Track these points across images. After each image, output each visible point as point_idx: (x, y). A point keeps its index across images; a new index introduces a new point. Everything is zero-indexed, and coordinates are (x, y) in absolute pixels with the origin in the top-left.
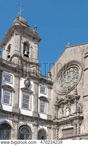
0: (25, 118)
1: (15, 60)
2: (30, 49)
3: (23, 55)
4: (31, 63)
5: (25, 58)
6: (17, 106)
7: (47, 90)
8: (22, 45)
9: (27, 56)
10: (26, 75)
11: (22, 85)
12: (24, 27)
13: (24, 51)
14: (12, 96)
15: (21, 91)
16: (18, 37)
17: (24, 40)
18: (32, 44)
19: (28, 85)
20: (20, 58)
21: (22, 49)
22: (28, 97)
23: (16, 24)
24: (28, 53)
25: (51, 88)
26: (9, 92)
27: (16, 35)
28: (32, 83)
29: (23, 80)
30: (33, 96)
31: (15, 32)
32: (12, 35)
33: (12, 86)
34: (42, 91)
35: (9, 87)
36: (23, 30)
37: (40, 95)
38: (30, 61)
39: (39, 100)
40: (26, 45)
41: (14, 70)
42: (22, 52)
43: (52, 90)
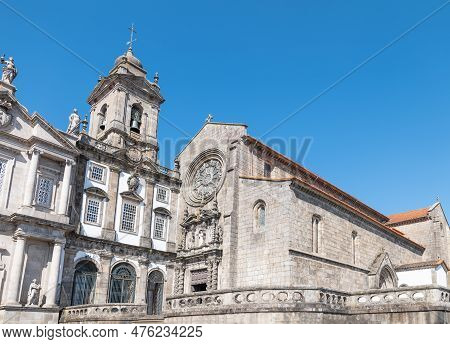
0: (125, 250)
1: (114, 139)
2: (143, 117)
3: (128, 129)
4: (143, 144)
5: (133, 135)
6: (110, 228)
7: (169, 194)
8: (129, 110)
9: (137, 131)
10: (132, 168)
11: (124, 187)
12: (134, 78)
13: (132, 120)
14: (104, 207)
15: (120, 197)
16: (122, 94)
17: (133, 100)
18: (147, 107)
19: (135, 187)
20: (124, 135)
21: (128, 118)
22: (133, 209)
23: (121, 71)
24: (139, 124)
25: (177, 192)
26: (97, 201)
27: (119, 90)
28: (142, 181)
29: (126, 176)
30: (142, 207)
31: (116, 87)
32: (110, 88)
33: (105, 188)
34: (161, 197)
35: (98, 190)
36: (131, 83)
37: (157, 204)
38: (142, 139)
39: (153, 214)
40: (136, 108)
41: (110, 159)
42: (128, 123)
43: (179, 195)
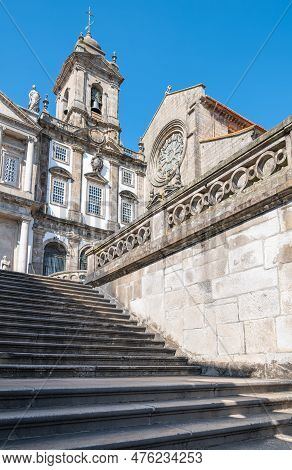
0: (93, 233)
1: (76, 119)
2: (104, 97)
3: (89, 109)
4: (105, 125)
5: (94, 115)
6: (77, 209)
7: (135, 178)
8: (89, 90)
9: (98, 111)
10: (95, 149)
11: (88, 169)
12: (91, 56)
13: (92, 101)
14: (69, 189)
15: (84, 180)
16: (81, 74)
17: (92, 80)
18: (107, 87)
20: (84, 114)
21: (89, 99)
22: (99, 192)
23: (78, 50)
24: (100, 105)
25: (143, 175)
26: (62, 181)
27: (77, 70)
28: (106, 162)
29: (88, 158)
30: (108, 190)
31: (76, 66)
32: (70, 71)
33: (69, 169)
34: (127, 179)
35: (63, 171)
36: (90, 61)
37: (123, 187)
38: (104, 121)
39: (120, 198)
40: (96, 88)
41: (72, 138)
42: (88, 103)
43: (145, 179)
